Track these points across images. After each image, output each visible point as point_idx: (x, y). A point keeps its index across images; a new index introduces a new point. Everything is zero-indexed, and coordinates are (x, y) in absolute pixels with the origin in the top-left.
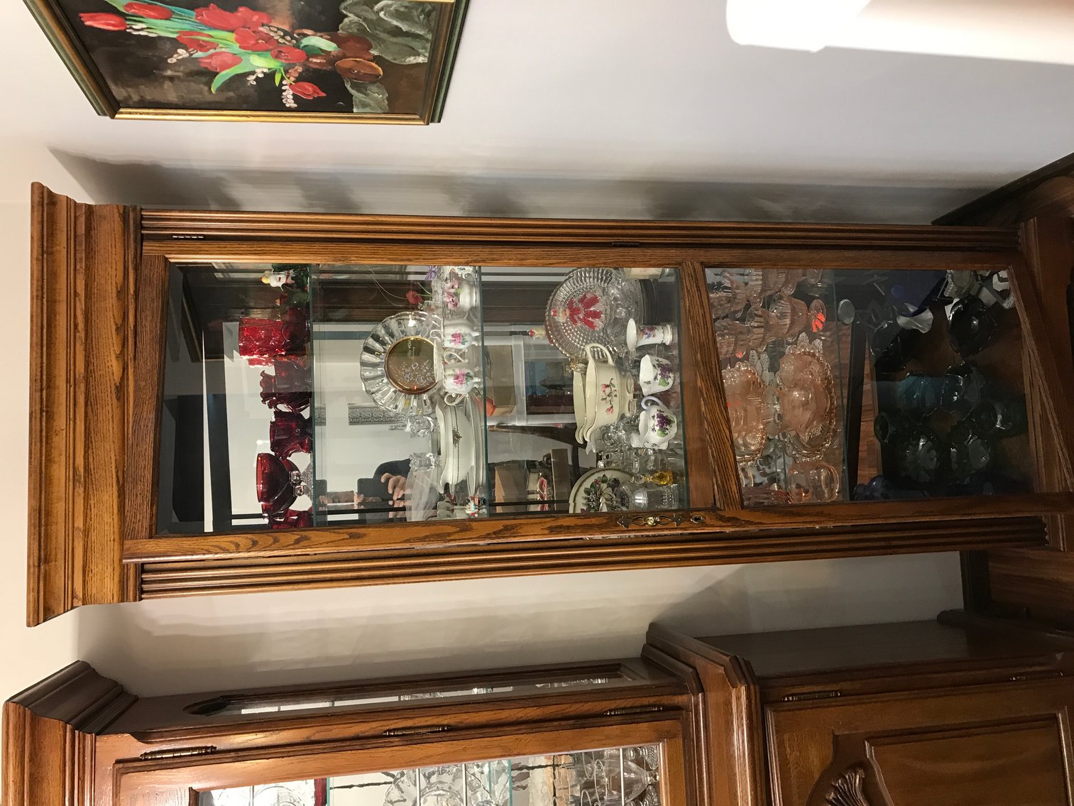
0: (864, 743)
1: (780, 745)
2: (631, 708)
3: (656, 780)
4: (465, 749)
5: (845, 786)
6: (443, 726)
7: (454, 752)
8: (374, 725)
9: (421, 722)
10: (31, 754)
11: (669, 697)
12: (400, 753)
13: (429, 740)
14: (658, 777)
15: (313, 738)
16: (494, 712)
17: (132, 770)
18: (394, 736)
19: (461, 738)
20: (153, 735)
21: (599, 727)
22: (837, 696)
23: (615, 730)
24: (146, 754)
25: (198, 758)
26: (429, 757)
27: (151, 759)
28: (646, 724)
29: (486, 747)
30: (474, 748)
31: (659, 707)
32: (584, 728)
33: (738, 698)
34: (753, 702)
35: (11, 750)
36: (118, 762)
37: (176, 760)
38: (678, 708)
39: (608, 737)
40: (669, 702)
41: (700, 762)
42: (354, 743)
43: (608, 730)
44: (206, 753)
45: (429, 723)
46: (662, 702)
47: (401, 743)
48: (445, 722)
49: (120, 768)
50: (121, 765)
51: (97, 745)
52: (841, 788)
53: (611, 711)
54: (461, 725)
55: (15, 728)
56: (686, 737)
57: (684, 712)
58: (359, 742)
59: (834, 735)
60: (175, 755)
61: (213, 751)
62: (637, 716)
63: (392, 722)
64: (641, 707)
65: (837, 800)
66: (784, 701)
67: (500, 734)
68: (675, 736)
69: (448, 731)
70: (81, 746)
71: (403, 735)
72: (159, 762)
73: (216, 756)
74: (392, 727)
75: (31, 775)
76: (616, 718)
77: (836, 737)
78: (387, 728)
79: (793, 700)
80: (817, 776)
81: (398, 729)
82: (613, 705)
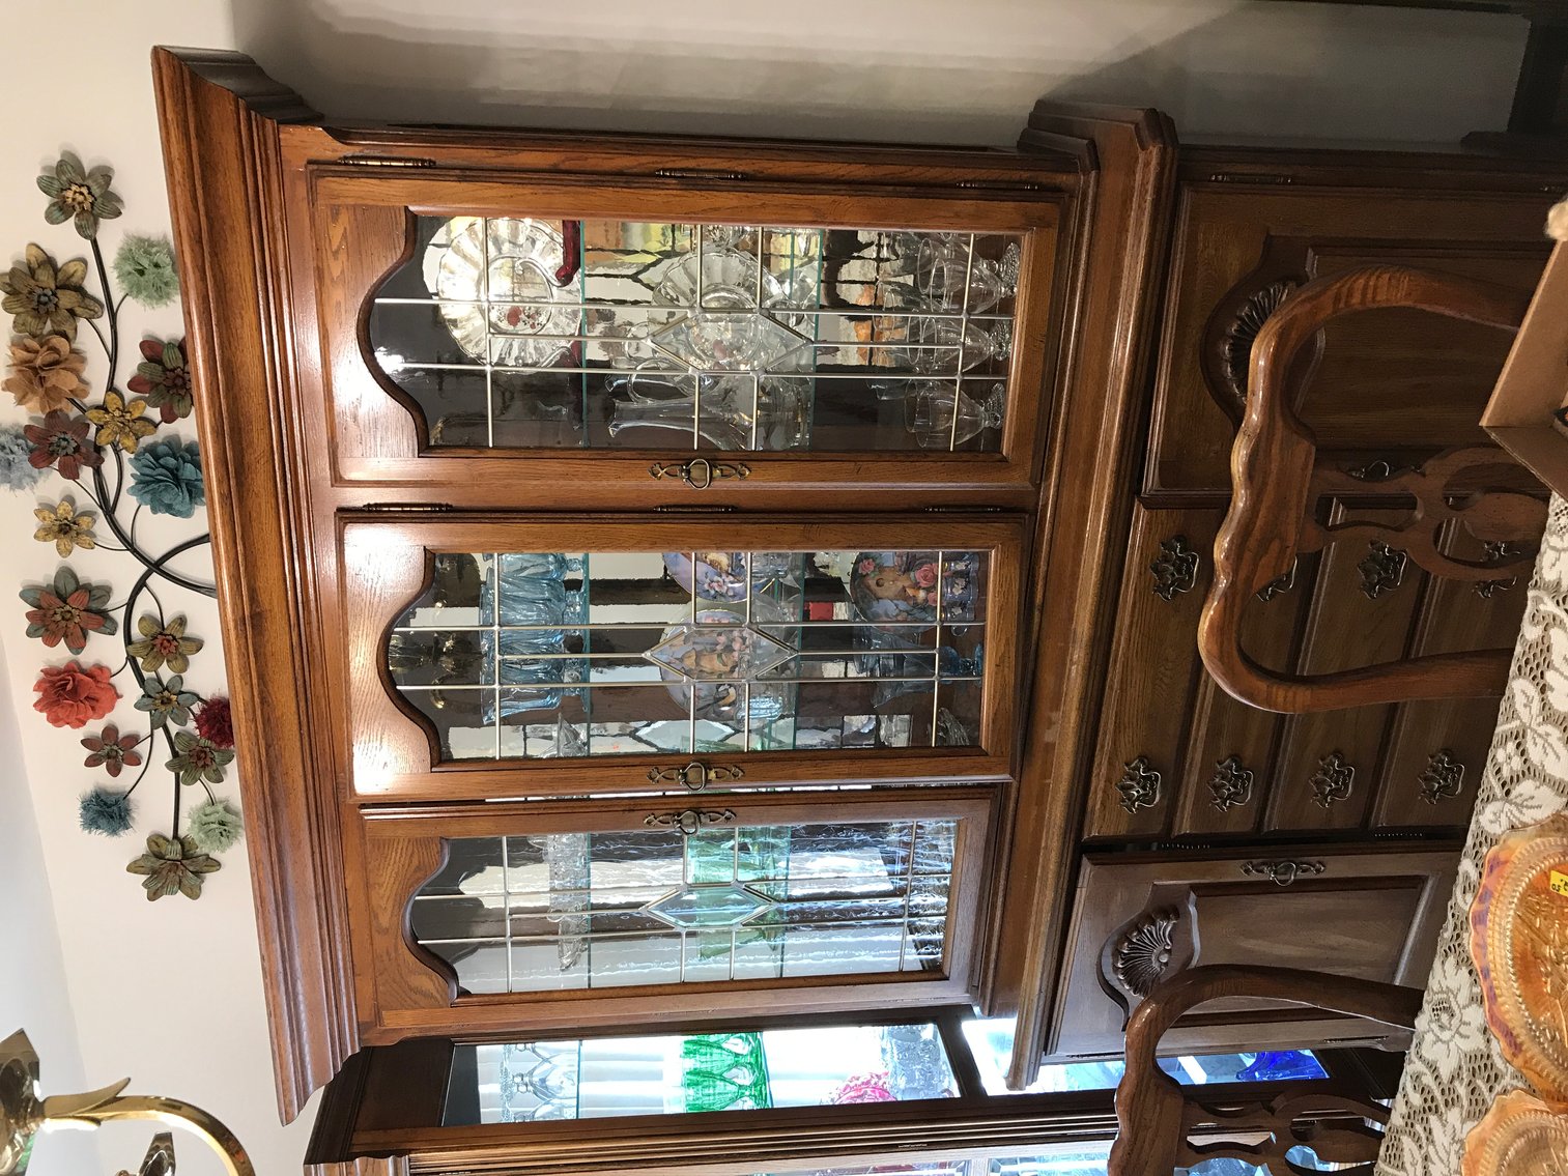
0: (1307, 251)
1: (1192, 238)
2: (994, 181)
3: (1012, 292)
4: (763, 205)
5: (1266, 300)
6: (736, 173)
7: (749, 207)
8: (644, 160)
9: (706, 164)
10: (197, 128)
11: (1050, 174)
12: (678, 199)
13: (716, 188)
14: (1015, 290)
15: (562, 167)
16: (807, 164)
17: (330, 174)
18: (670, 177)
19: (760, 189)
20: (352, 136)
21: (947, 199)
22: (1285, 183)
23: (967, 206)
24: (346, 158)
25: (413, 171)
26: (715, 209)
27: (353, 165)
28: (1012, 204)
29: (791, 207)
30: (776, 206)
31: (1033, 185)
32: (927, 198)
33: (1147, 164)
34: (1167, 171)
35: (170, 116)
36: (310, 162)
37: (385, 170)
38: (1057, 189)
39: (957, 215)
40: (1049, 180)
41: (1076, 266)
42: (617, 178)
43: (960, 205)
44: (423, 167)
45: (717, 167)
46: (1040, 180)
47: (678, 187)
48: (740, 169)
49: (313, 170)
50: (315, 167)
51: (281, 136)
52: (1260, 302)
53: (966, 182)
54: (760, 175)
55: (172, 87)
56: (1063, 229)
57: (1066, 196)
58: (624, 179)
59: (1268, 234)
60: (385, 163)
61: (432, 165)
62: (1000, 193)
63: (667, 159)
64: (1008, 182)
65: (1250, 317)
66: (1210, 181)
67: (812, 191)
68: (1049, 226)
69: (743, 179)
70: (261, 133)
71: (683, 177)
72: (363, 169)
73: (437, 172)
74: (669, 165)
75: (201, 157)
76: (972, 191)
77: (1269, 237)
78: (661, 166)
79: (1222, 181)
80: (1231, 284)
81: (675, 170)
82: (970, 174)
